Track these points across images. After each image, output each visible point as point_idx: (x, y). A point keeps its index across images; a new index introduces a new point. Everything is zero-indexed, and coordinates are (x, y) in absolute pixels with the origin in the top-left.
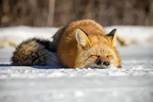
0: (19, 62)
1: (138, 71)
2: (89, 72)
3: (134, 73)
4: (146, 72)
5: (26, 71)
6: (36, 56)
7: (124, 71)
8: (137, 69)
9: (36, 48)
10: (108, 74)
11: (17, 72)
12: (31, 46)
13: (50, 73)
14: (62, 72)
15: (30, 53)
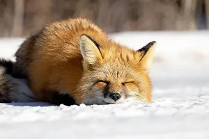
1: (164, 107)
2: (83, 110)
3: (157, 110)
4: (178, 108)
7: (141, 108)
8: (162, 104)
10: (113, 113)
13: (16, 114)
14: (38, 111)
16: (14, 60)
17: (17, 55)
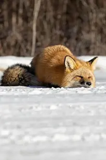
0: (8, 83)
1: (101, 90)
2: (62, 90)
3: (98, 91)
5: (12, 90)
6: (22, 78)
8: (100, 88)
9: (21, 71)
11: (5, 90)
12: (17, 70)
13: (31, 91)
15: (17, 76)
16: (30, 66)
17: (31, 63)
